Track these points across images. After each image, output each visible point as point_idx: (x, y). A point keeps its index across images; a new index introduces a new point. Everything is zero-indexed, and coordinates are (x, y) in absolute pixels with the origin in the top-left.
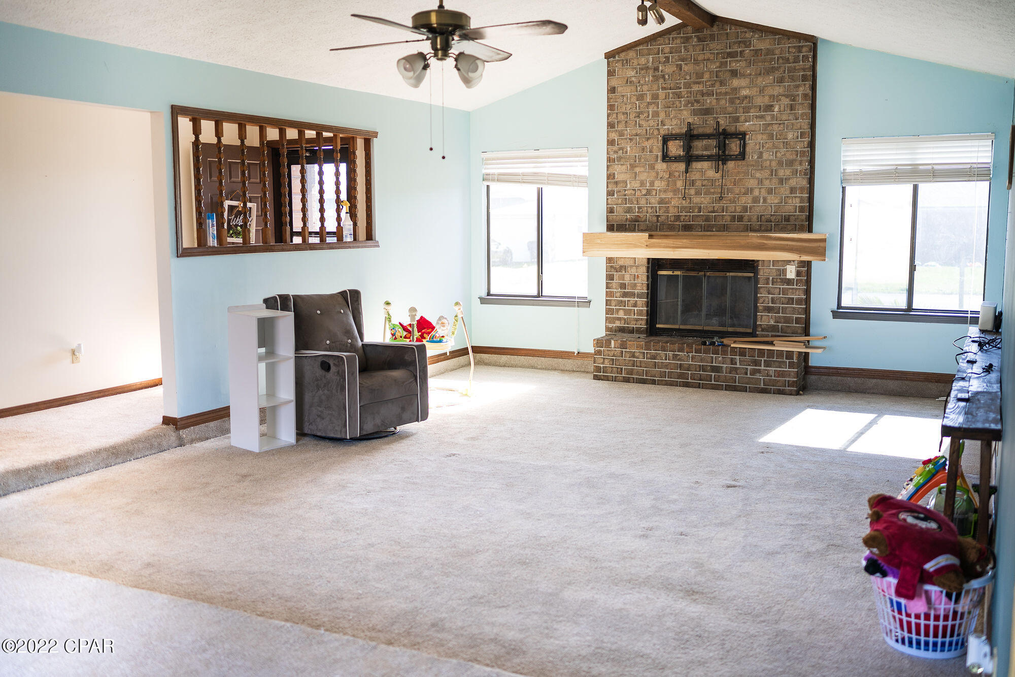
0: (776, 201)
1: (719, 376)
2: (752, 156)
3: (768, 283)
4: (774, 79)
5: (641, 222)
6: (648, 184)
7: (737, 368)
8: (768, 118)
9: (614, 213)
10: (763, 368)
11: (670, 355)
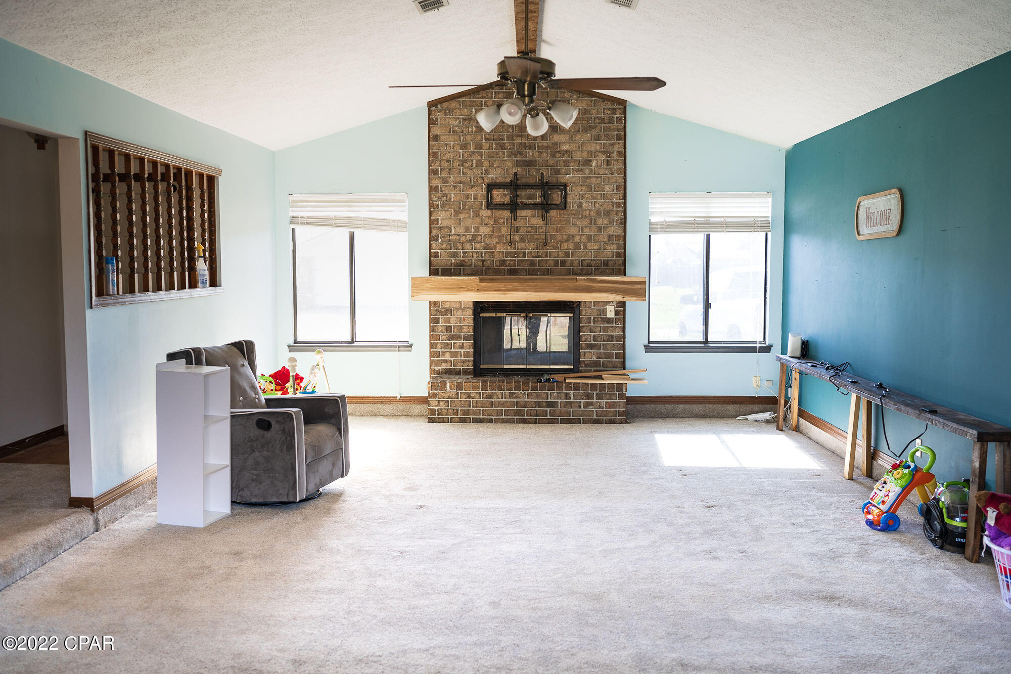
0: (596, 247)
1: (554, 411)
2: (573, 206)
3: (589, 323)
4: (592, 136)
5: (466, 266)
6: (473, 230)
7: (571, 402)
8: (587, 172)
9: (438, 257)
10: (595, 400)
11: (506, 393)
